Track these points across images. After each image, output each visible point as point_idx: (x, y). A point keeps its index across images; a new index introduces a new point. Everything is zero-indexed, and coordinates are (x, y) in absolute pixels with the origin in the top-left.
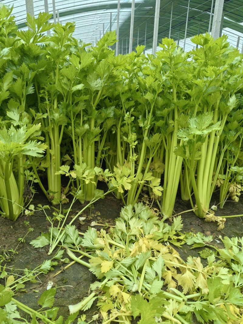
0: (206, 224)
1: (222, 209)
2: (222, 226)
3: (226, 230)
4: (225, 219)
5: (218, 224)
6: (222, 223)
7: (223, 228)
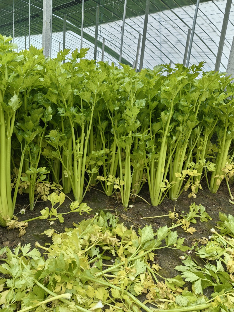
0: (9, 232)
1: (32, 211)
2: (23, 232)
3: (28, 235)
4: (27, 224)
5: (20, 230)
6: (23, 229)
7: (24, 234)
